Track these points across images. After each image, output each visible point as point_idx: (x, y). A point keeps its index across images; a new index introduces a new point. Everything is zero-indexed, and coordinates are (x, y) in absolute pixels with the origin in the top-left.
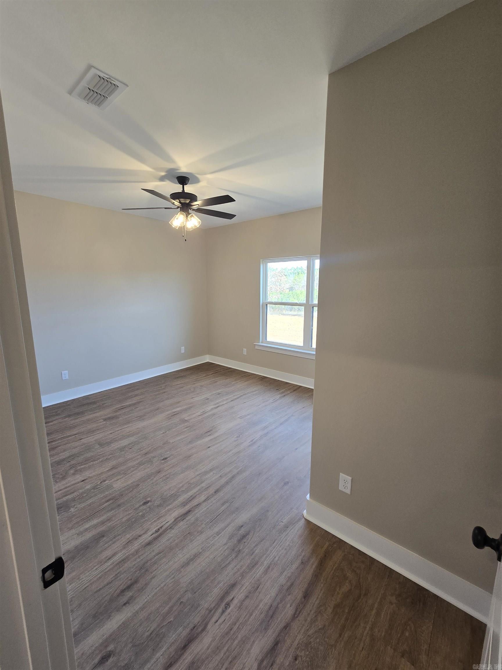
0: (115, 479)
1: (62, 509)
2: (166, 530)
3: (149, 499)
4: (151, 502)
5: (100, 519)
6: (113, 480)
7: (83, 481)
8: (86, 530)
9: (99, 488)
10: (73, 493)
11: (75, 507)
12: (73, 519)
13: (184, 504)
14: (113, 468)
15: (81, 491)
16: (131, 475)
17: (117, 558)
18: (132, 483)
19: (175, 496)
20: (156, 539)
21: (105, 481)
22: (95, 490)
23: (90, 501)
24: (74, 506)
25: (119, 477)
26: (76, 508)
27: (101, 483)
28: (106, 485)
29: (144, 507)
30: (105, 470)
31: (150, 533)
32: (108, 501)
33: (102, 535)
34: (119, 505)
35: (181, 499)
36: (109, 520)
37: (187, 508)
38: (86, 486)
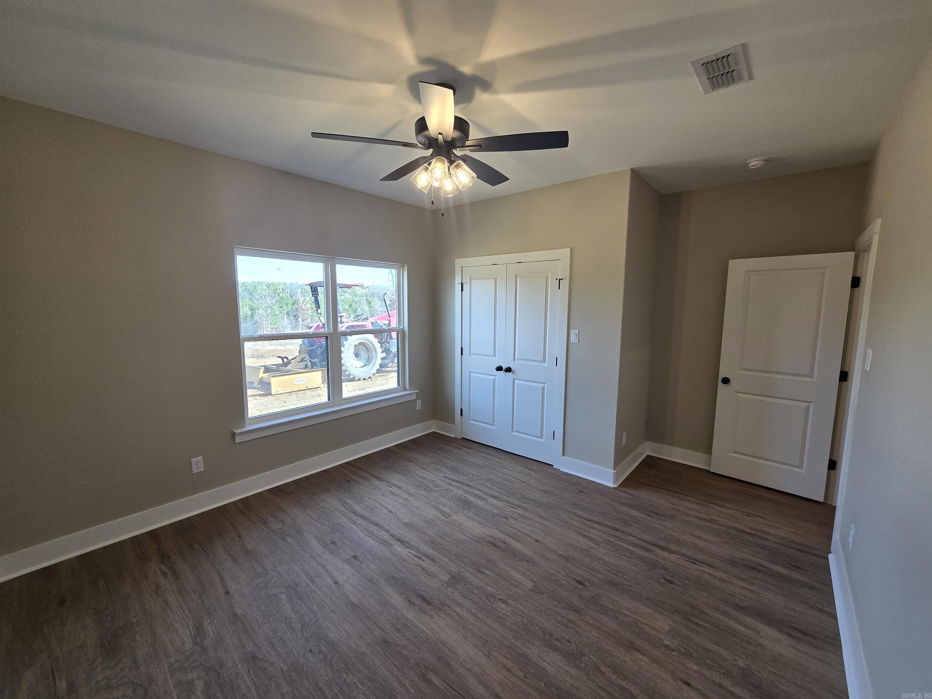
0: (654, 633)
1: (753, 681)
2: (686, 557)
3: (663, 580)
4: (665, 577)
5: (722, 618)
6: (659, 635)
7: (688, 684)
8: (746, 626)
9: (684, 648)
10: (719, 685)
11: (735, 662)
12: (750, 652)
13: (648, 550)
14: (631, 647)
15: (707, 673)
16: (634, 613)
17: (744, 584)
18: (649, 607)
19: (643, 559)
20: (702, 563)
21: (667, 647)
22: (691, 650)
23: (711, 646)
24: (734, 665)
25: (648, 629)
26: (735, 660)
27: (673, 650)
28: (673, 640)
29: (676, 581)
30: (644, 658)
31: (701, 568)
32: (697, 624)
33: (737, 607)
34: (692, 607)
35: (644, 553)
36: (718, 609)
37: (650, 547)
38: (694, 671)
